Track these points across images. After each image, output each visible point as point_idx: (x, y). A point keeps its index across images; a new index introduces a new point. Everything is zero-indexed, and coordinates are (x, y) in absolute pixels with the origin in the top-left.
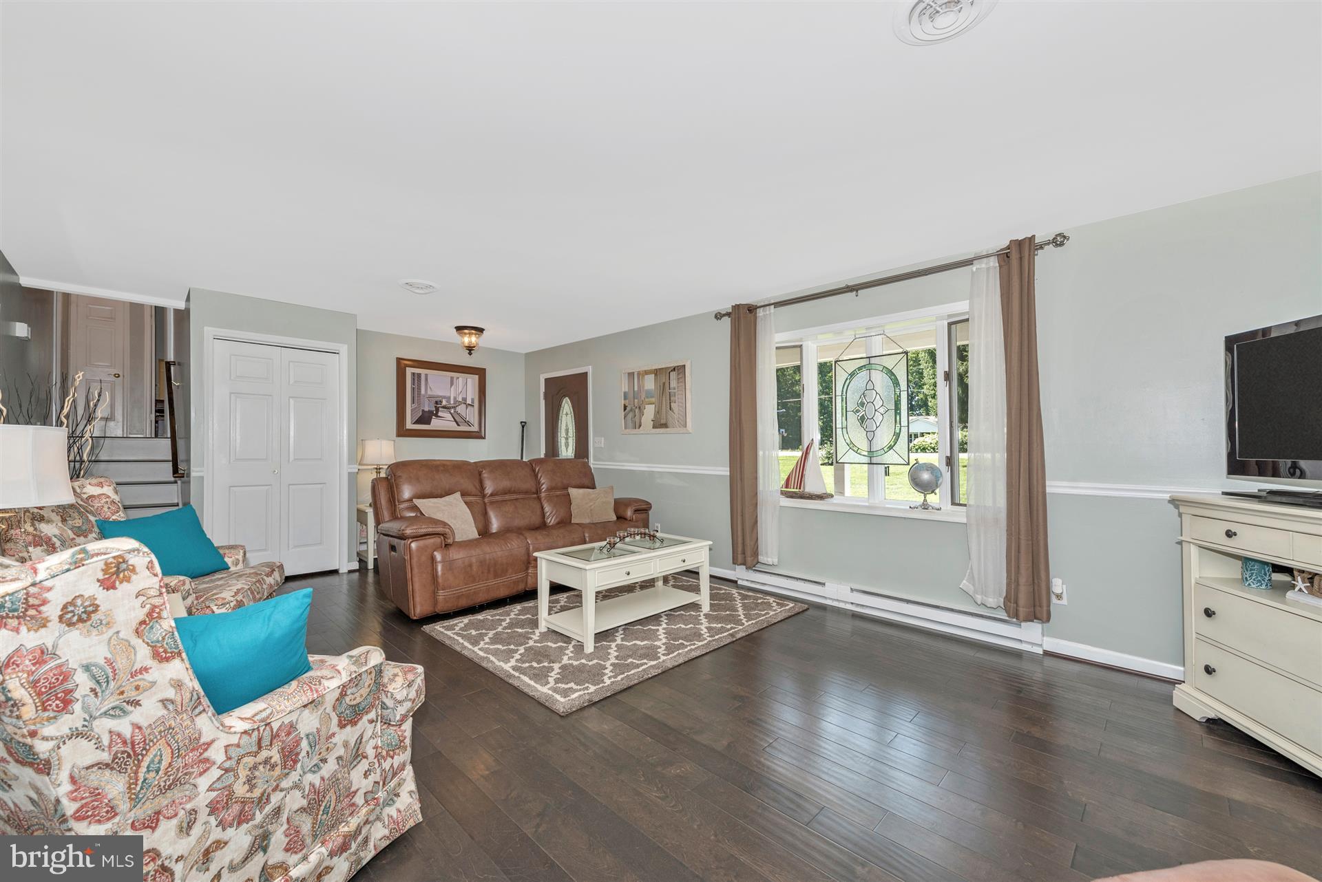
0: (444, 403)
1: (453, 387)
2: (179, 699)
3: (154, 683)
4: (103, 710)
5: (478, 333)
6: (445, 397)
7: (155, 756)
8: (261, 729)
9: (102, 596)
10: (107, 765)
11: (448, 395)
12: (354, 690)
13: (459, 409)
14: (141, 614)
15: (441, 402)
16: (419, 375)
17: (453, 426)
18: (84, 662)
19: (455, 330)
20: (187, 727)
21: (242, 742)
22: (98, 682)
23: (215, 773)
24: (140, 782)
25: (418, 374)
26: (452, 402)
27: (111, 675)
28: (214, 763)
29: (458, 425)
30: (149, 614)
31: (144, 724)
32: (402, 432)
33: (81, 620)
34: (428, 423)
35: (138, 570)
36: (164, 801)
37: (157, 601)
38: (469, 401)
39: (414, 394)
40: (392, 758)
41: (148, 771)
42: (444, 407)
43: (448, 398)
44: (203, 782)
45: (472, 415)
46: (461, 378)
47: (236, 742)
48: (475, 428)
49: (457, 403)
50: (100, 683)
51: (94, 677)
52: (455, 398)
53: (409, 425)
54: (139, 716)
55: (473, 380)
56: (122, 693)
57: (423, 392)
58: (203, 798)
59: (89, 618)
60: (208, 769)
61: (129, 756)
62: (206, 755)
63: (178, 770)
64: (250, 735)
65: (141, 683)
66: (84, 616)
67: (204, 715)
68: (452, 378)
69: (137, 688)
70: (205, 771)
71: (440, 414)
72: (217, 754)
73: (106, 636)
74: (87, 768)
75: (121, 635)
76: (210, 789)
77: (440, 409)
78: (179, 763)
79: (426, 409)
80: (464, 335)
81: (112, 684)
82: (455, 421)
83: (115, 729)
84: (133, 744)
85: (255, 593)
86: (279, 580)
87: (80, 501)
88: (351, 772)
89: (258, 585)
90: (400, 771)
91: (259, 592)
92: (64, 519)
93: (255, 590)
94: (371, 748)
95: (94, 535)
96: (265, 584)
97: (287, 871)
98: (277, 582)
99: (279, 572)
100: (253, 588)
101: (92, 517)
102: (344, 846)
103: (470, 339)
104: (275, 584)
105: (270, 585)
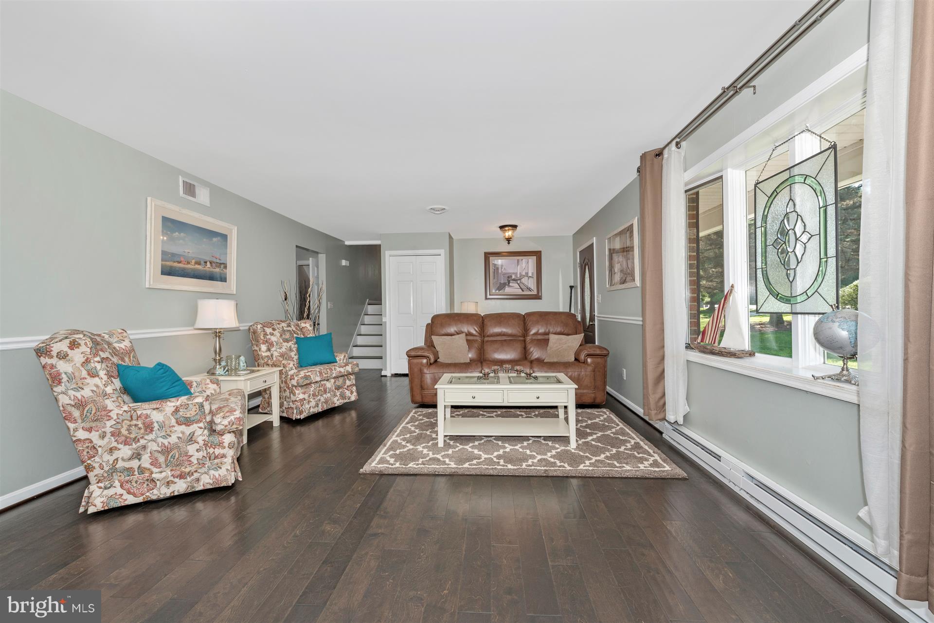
0: (513, 277)
1: (519, 266)
2: (98, 391)
3: (88, 384)
4: (71, 388)
5: (514, 228)
6: (514, 273)
7: (90, 408)
8: (132, 412)
9: (69, 351)
10: (73, 406)
11: (515, 271)
12: (185, 410)
13: (523, 280)
14: (83, 360)
15: (511, 276)
17: (519, 292)
18: (65, 371)
19: (499, 229)
20: (101, 402)
21: (123, 414)
22: (69, 378)
23: (112, 422)
24: (84, 415)
26: (518, 276)
27: (73, 377)
28: (112, 418)
29: (523, 291)
30: (86, 360)
31: (86, 396)
32: (488, 297)
33: (63, 358)
34: (503, 290)
35: (81, 345)
36: (93, 424)
37: (90, 356)
38: (530, 275)
39: (494, 273)
40: (214, 449)
41: (87, 412)
42: (514, 280)
43: (516, 274)
44: (109, 424)
45: (531, 283)
46: (524, 260)
47: (121, 413)
48: (535, 292)
49: (522, 277)
50: (70, 379)
51: (68, 377)
52: (520, 273)
54: (83, 392)
55: (532, 260)
56: (77, 384)
57: (500, 271)
58: (108, 430)
59: (66, 358)
60: (110, 419)
61: (80, 405)
62: (109, 414)
63: (98, 415)
64: (127, 413)
65: (84, 382)
66: (64, 357)
67: (108, 400)
68: (518, 261)
69: (83, 384)
70: (109, 420)
71: (511, 284)
72: (113, 415)
73: (71, 365)
74: (67, 404)
75: (77, 365)
76: (111, 427)
77: (511, 281)
78: (98, 413)
79: (502, 282)
80: (506, 231)
81: (74, 380)
82: (521, 288)
83: (75, 395)
84: (82, 401)
85: (324, 374)
86: (350, 370)
87: (294, 329)
88: (188, 447)
89: (328, 370)
90: (222, 457)
91: (327, 374)
92: (281, 336)
93: (324, 372)
94: (200, 440)
95: (293, 342)
96: (335, 371)
97: (152, 473)
98: (347, 371)
99: (352, 366)
100: (322, 371)
101: (295, 335)
102: (182, 476)
103: (509, 234)
104: (344, 372)
105: (340, 372)
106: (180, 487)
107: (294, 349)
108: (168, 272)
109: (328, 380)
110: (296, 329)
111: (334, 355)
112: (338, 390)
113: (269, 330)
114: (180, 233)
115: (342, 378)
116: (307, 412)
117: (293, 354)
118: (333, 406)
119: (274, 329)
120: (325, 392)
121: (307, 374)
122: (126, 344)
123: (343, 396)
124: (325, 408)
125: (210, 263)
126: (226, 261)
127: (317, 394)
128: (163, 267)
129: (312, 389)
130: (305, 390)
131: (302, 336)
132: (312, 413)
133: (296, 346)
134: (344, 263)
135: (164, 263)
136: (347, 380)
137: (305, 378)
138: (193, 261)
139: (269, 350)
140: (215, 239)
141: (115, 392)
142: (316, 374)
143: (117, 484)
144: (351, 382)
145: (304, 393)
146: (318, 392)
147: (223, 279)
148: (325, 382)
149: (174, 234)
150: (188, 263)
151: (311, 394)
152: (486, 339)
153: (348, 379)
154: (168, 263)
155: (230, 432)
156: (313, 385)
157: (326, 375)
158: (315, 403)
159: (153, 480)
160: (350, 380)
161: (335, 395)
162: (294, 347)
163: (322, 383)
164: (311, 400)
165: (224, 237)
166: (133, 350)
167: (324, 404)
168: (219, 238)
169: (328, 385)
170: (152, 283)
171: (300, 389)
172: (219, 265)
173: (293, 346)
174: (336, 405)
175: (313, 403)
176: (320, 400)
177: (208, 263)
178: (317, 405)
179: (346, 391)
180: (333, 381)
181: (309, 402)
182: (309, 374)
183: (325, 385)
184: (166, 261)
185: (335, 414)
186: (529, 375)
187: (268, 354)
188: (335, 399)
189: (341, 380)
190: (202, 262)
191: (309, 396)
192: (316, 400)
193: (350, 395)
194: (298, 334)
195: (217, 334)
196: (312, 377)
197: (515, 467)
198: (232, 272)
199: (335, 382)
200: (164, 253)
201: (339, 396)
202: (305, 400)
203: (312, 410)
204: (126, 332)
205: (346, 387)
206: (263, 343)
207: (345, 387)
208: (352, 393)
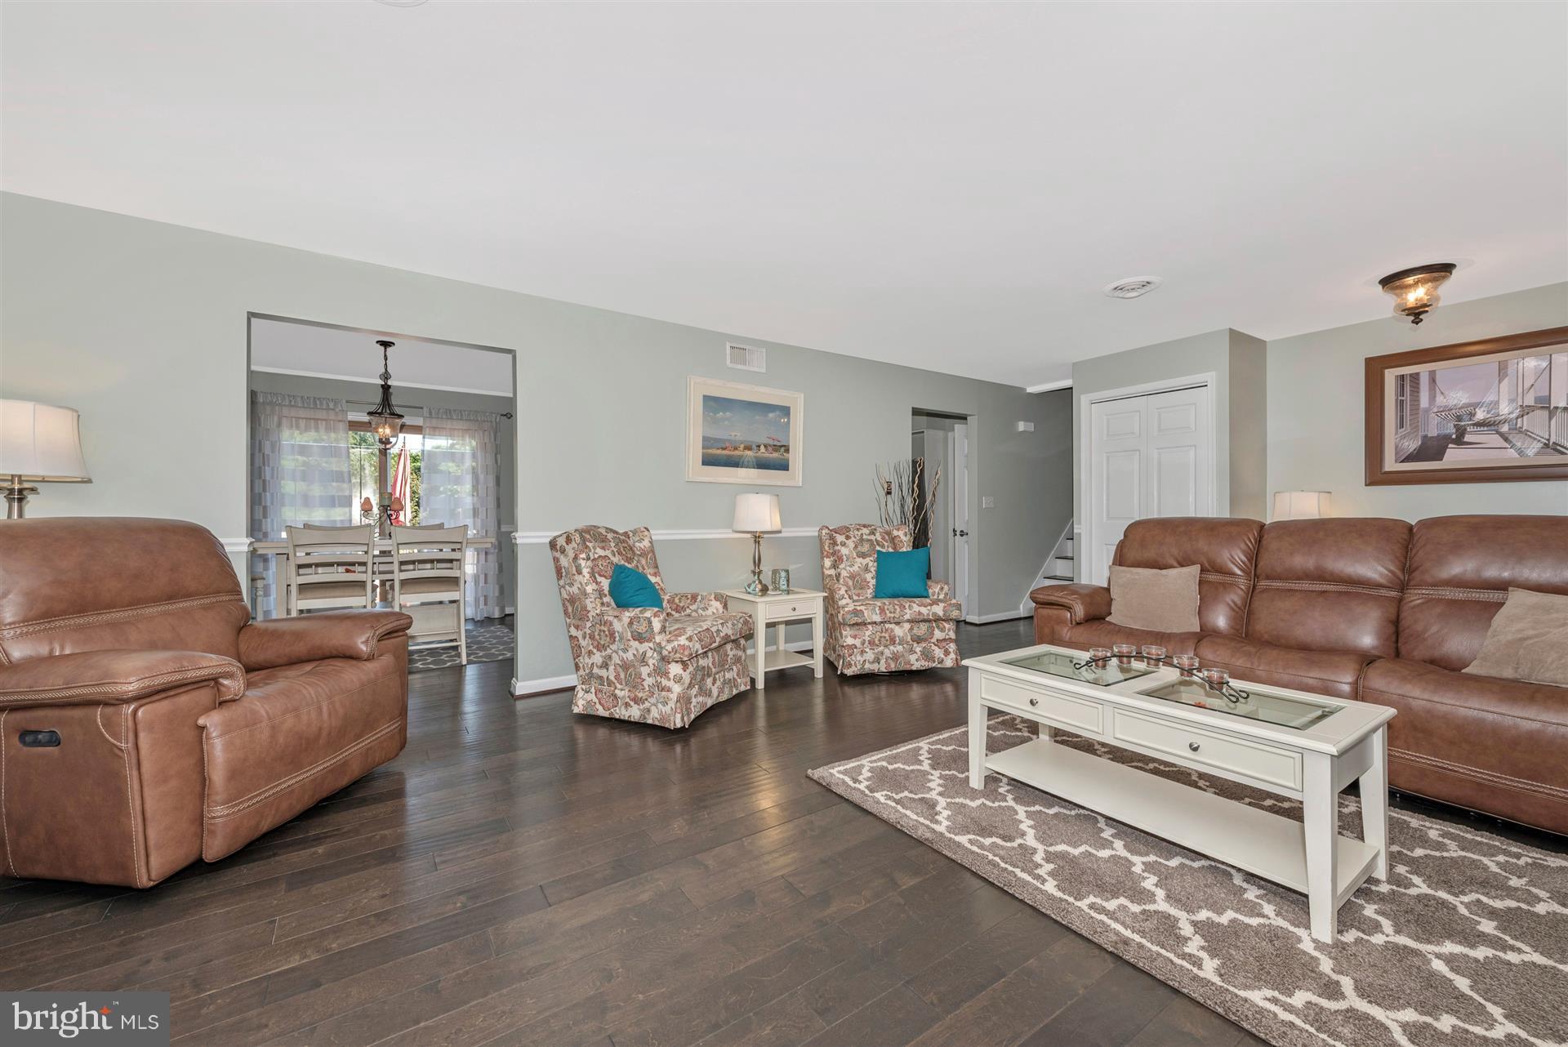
0: (1480, 416)
2: (582, 589)
4: (568, 583)
6: (1481, 407)
7: (577, 605)
8: (601, 616)
10: (568, 601)
11: (1488, 402)
12: (637, 624)
13: (1526, 423)
15: (1472, 415)
16: (1415, 378)
18: (564, 566)
19: (1380, 287)
20: (584, 601)
24: (574, 612)
25: (1411, 375)
26: (1503, 412)
28: (590, 620)
31: (575, 593)
32: (1377, 476)
34: (1439, 455)
36: (579, 623)
38: (1557, 403)
39: (1402, 411)
40: (662, 678)
41: (576, 609)
42: (1480, 425)
43: (1493, 406)
44: (588, 625)
46: (1530, 359)
52: (1514, 402)
53: (1390, 464)
54: (573, 589)
56: (570, 579)
57: (1424, 402)
58: (587, 631)
61: (572, 601)
62: (588, 615)
63: (582, 614)
69: (573, 579)
71: (1467, 438)
74: (565, 599)
75: (570, 560)
76: (589, 628)
77: (1470, 429)
79: (1433, 432)
80: (1408, 290)
83: (569, 590)
84: (573, 597)
85: (888, 612)
86: (941, 613)
87: (879, 539)
88: (642, 668)
89: (896, 607)
90: (668, 691)
91: (894, 613)
92: (856, 547)
93: (888, 609)
94: (651, 662)
95: (872, 559)
96: (910, 609)
97: (616, 688)
98: (935, 614)
99: (944, 607)
100: (886, 607)
101: (878, 548)
102: (637, 701)
103: (1416, 295)
104: (928, 615)
105: (920, 613)
106: (634, 713)
107: (873, 569)
108: (709, 461)
109: (898, 623)
110: (883, 538)
111: (926, 584)
112: (918, 643)
113: (840, 538)
114: (724, 413)
115: (927, 624)
116: (859, 667)
117: (869, 576)
118: (908, 667)
119: (848, 538)
120: (893, 641)
121: (858, 608)
122: (646, 543)
123: (927, 655)
124: (893, 667)
125: (765, 446)
126: (788, 441)
127: (877, 642)
128: (704, 455)
129: (868, 633)
130: (857, 633)
131: (891, 550)
132: (866, 671)
133: (876, 564)
134: (1021, 426)
135: (705, 451)
136: (936, 629)
137: (855, 613)
138: (742, 446)
139: (835, 566)
140: (771, 415)
141: (594, 592)
142: (874, 609)
143: (593, 690)
144: (944, 634)
145: (855, 637)
146: (879, 640)
147: (784, 466)
148: (893, 626)
149: (718, 415)
150: (736, 449)
151: (867, 640)
152: (1263, 583)
153: (938, 627)
154: (710, 451)
155: (677, 662)
156: (870, 627)
157: (892, 615)
158: (873, 656)
159: (615, 696)
160: (942, 630)
161: (912, 651)
162: (873, 567)
163: (887, 626)
164: (867, 650)
165: (786, 411)
166: (653, 551)
167: (890, 661)
168: (778, 413)
169: (899, 631)
170: (690, 476)
171: (848, 629)
172: (776, 448)
173: (871, 564)
174: (914, 668)
175: (870, 656)
176: (882, 653)
177: (762, 447)
178: (877, 660)
179: (934, 647)
180: (907, 626)
181: (863, 652)
182: (862, 608)
183: (892, 630)
184: (708, 448)
185: (911, 682)
186: (1216, 686)
187: (832, 572)
188: (913, 658)
189: (924, 627)
190: (754, 446)
191: (863, 644)
192: (876, 651)
193: (943, 656)
194: (883, 547)
195: (757, 538)
196: (866, 614)
197: (1059, 894)
198: (796, 458)
199: (911, 629)
200: (705, 439)
201: (919, 653)
202: (856, 647)
203: (867, 666)
204: (648, 530)
205: (934, 640)
206: (828, 557)
207: (932, 641)
208: (947, 653)
